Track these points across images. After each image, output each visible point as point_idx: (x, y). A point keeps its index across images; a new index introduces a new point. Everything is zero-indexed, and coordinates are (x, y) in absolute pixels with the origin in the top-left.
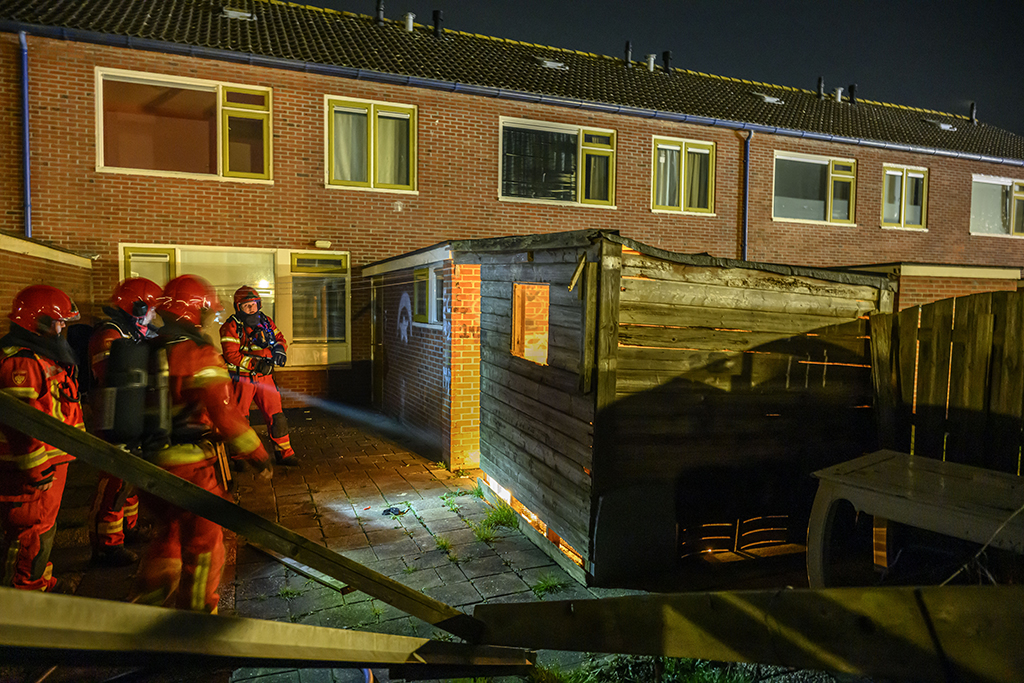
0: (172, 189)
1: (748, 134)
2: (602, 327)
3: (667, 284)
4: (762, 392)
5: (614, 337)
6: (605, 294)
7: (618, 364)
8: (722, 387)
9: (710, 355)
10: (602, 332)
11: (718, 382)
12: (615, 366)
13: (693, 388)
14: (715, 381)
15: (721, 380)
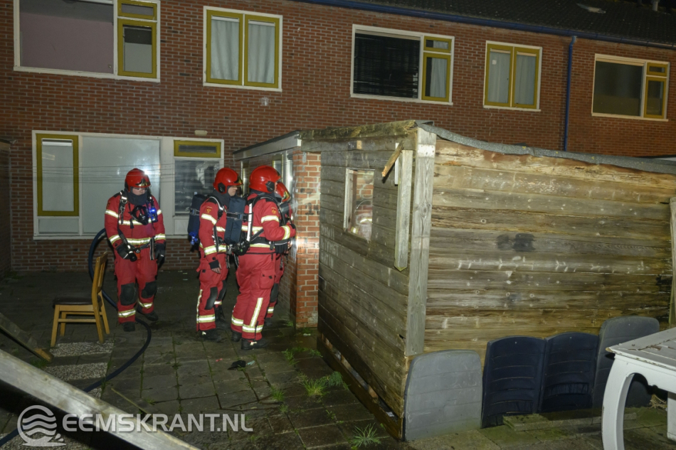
0: (76, 85)
1: (571, 39)
2: (417, 208)
3: (478, 170)
4: (566, 270)
5: (428, 218)
6: (419, 179)
7: (431, 242)
8: (528, 265)
9: (517, 236)
10: (416, 213)
11: (524, 261)
12: (428, 244)
13: (501, 265)
14: (522, 260)
15: (527, 258)
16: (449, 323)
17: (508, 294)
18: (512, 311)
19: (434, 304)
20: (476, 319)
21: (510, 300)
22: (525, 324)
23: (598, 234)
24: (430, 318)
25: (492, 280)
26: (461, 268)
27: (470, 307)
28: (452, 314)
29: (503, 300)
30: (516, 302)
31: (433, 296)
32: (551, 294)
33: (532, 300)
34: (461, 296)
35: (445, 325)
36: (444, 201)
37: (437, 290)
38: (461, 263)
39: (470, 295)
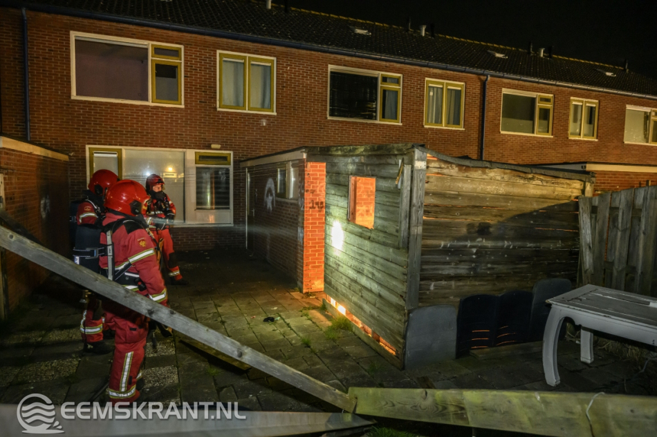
1: (485, 77)
2: (414, 206)
3: (454, 179)
4: (511, 247)
5: (421, 212)
6: (415, 185)
7: (423, 229)
8: (487, 244)
9: (480, 224)
10: (414, 209)
11: (484, 241)
12: (421, 231)
13: (469, 245)
14: (482, 241)
15: (486, 239)
16: (435, 286)
17: (473, 265)
18: (477, 276)
19: (425, 273)
20: (453, 283)
21: (474, 269)
22: (485, 285)
23: (532, 222)
24: (422, 283)
25: (463, 255)
26: (443, 247)
27: (448, 274)
28: (437, 280)
29: (470, 269)
30: (479, 270)
31: (424, 267)
32: (502, 264)
33: (489, 269)
34: (443, 267)
35: (432, 288)
36: (431, 200)
37: (427, 263)
38: (443, 243)
39: (448, 266)
